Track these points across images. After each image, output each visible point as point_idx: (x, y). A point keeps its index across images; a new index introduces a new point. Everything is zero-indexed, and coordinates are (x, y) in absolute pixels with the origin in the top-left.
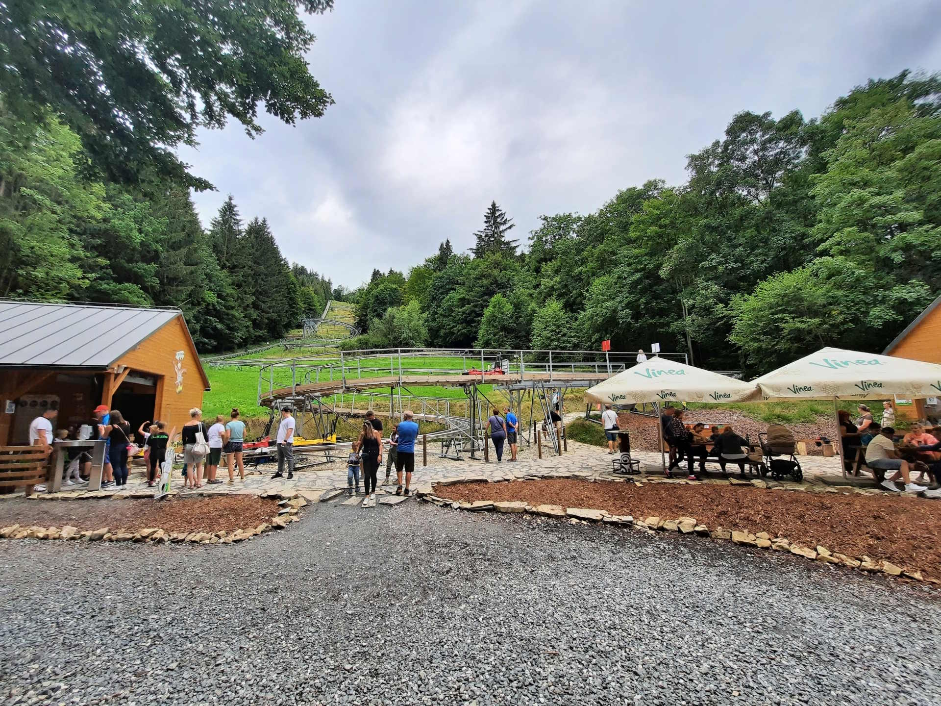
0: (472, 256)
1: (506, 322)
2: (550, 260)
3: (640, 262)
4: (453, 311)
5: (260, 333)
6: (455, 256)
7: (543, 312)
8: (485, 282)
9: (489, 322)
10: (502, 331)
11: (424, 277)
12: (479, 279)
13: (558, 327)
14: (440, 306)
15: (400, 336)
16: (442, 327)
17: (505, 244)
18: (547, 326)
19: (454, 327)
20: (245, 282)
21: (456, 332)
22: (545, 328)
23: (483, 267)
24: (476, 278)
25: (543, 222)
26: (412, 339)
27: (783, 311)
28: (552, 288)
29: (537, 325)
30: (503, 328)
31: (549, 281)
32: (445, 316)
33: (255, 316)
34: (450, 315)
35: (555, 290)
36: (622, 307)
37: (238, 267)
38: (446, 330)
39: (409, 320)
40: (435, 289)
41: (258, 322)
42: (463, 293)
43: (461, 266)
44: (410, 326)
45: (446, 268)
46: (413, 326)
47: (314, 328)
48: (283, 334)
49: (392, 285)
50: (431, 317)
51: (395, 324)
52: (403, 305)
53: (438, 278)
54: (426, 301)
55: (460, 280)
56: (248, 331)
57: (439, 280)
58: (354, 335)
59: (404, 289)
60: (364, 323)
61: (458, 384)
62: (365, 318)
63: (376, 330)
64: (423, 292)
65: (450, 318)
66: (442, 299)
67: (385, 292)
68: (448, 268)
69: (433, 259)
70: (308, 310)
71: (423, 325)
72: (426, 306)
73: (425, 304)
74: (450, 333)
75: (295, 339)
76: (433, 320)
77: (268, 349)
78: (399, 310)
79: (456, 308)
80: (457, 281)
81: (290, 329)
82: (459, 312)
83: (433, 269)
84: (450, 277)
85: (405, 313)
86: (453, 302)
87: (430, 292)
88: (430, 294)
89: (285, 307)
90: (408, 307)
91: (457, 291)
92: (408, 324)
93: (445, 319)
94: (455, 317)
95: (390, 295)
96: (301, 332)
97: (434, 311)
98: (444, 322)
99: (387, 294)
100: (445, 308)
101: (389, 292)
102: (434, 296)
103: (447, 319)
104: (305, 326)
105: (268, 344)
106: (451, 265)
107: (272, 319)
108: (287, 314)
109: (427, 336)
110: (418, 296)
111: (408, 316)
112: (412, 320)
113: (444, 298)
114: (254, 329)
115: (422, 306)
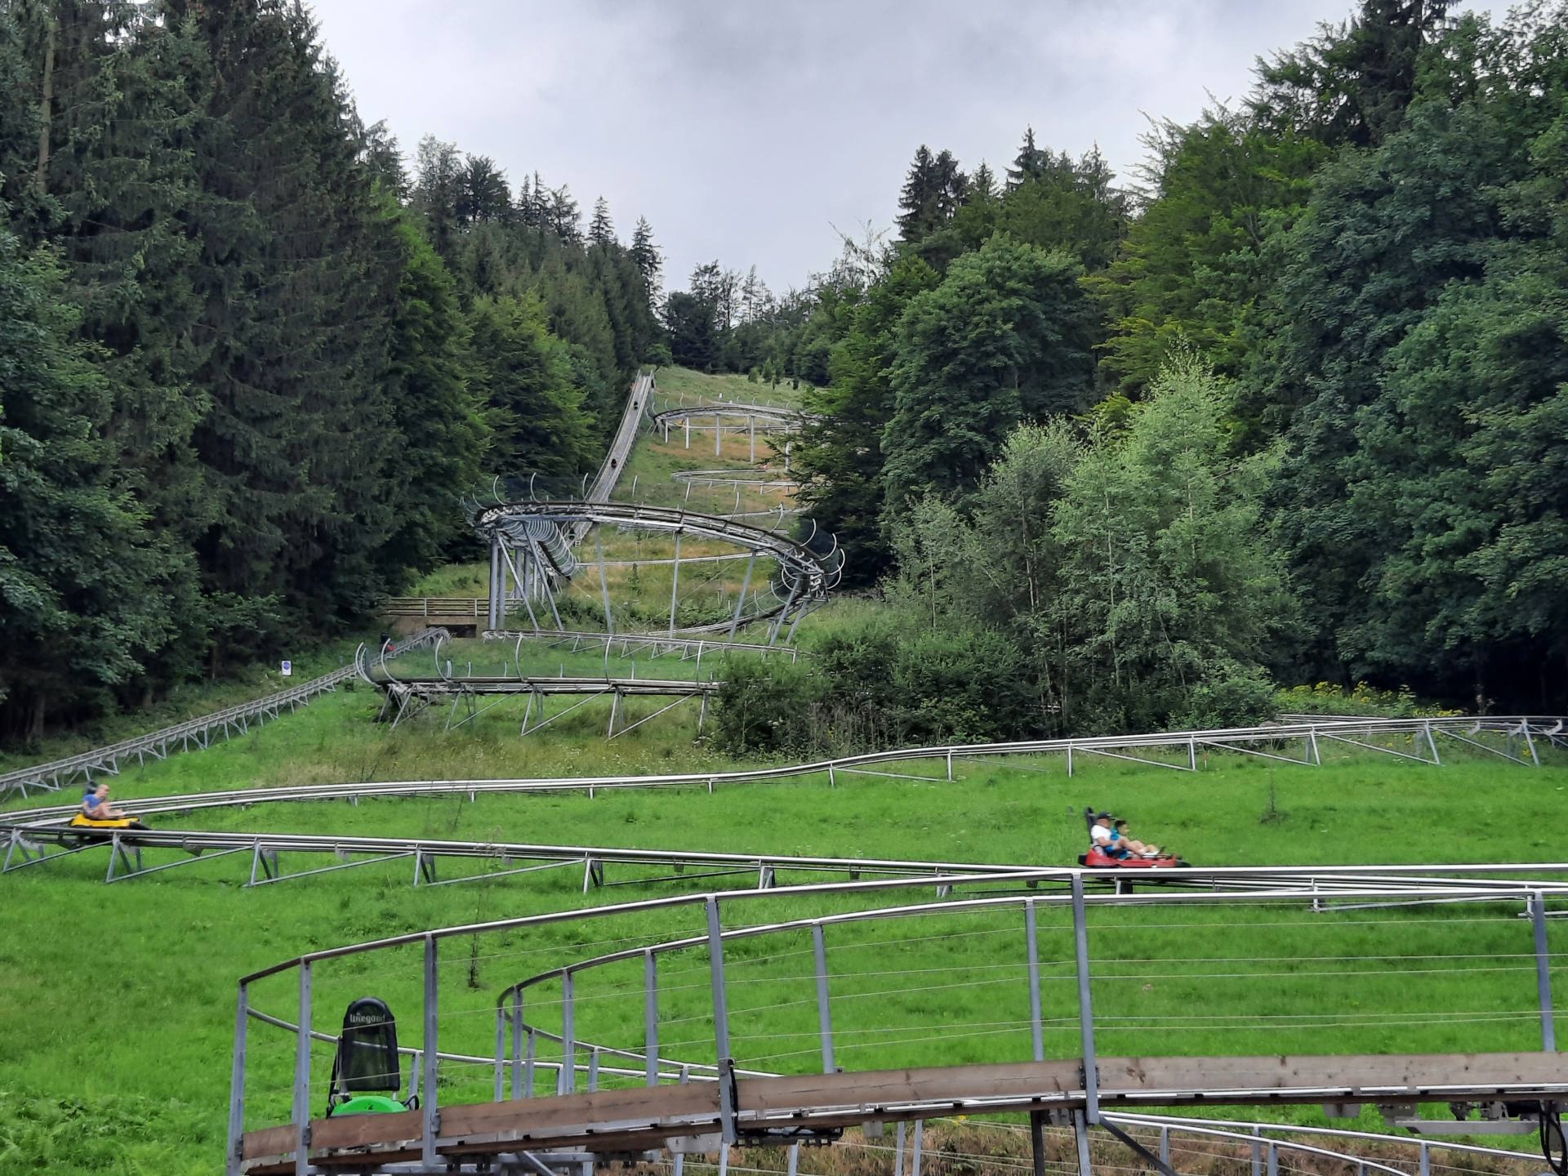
4: (1465, 431)
5: (240, 610)
6: (1470, 27)
11: (1254, 192)
14: (1371, 394)
15: (1102, 616)
19: (1473, 541)
20: (155, 309)
26: (1179, 631)
32: (1397, 461)
33: (213, 511)
34: (1442, 459)
37: (115, 223)
38: (1418, 558)
39: (1158, 501)
40: (1333, 276)
41: (231, 545)
42: (1536, 300)
43: (1518, 103)
44: (1160, 544)
45: (1410, 124)
46: (1186, 545)
47: (551, 560)
48: (372, 606)
49: (1039, 255)
50: (1314, 471)
51: (1061, 535)
52: (1115, 399)
53: (1349, 198)
54: (1273, 361)
55: (1515, 201)
56: (176, 605)
57: (1359, 206)
58: (800, 596)
59: (1124, 280)
60: (860, 518)
61: (1498, 1105)
62: (867, 481)
63: (939, 576)
64: (1245, 295)
65: (1447, 475)
66: (1382, 343)
67: (995, 304)
68: (1422, 120)
69: (1316, 59)
70: (517, 438)
71: (1255, 529)
72: (1271, 400)
73: (1267, 382)
74: (1449, 580)
75: (446, 632)
76: (1324, 494)
77: (285, 709)
78: (1082, 434)
79: (1486, 404)
80: (1493, 210)
81: (414, 570)
82: (1511, 436)
83: (1317, 131)
84: (1438, 186)
85: (1125, 457)
86: (1464, 365)
87: (1294, 294)
88: (1301, 312)
89: (379, 440)
90: (1148, 408)
91: (1489, 282)
92: (1152, 528)
93: (1406, 485)
94: (1481, 471)
95: (1024, 322)
96: (475, 587)
97: (1330, 427)
98: (1404, 503)
99: (1007, 316)
100: (1405, 405)
101: (1016, 302)
102: (1330, 323)
103: (1423, 484)
104: (500, 551)
105: (287, 672)
106: (1444, 101)
107: (306, 522)
108: (394, 482)
109: (1284, 610)
110: (1210, 330)
111: (1146, 477)
112: (1179, 501)
113: (1399, 334)
114: (206, 591)
115: (1244, 397)
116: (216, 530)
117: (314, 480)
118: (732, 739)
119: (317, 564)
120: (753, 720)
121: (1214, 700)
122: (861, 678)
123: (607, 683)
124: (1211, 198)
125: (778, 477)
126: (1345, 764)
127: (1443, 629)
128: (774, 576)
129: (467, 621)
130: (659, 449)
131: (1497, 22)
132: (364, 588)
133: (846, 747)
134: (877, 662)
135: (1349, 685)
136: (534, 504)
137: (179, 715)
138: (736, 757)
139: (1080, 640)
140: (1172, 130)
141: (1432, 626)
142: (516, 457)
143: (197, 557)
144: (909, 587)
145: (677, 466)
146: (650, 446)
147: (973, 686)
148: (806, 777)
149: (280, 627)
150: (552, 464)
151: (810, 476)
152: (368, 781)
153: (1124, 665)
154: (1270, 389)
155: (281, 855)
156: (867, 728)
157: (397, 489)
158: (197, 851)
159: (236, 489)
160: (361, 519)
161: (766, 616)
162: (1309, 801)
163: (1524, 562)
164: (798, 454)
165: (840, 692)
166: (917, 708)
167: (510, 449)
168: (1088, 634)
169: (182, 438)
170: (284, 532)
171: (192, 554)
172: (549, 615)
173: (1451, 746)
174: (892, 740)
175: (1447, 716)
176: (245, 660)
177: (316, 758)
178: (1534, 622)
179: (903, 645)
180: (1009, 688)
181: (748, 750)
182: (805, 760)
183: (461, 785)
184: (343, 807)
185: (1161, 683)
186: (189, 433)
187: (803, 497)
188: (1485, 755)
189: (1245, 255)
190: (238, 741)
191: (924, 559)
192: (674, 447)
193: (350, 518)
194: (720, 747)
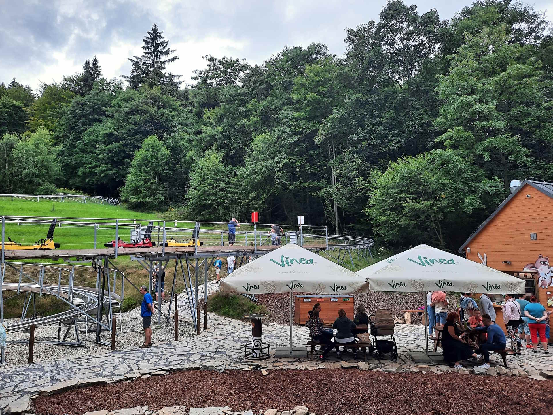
0: (126, 85)
1: (160, 169)
2: (214, 107)
3: (299, 126)
4: (96, 148)
6: (104, 80)
7: (202, 162)
8: (138, 118)
9: (140, 166)
10: (154, 178)
11: (61, 99)
12: (132, 114)
13: (217, 180)
14: (80, 139)
15: (22, 171)
16: (81, 164)
17: (166, 77)
18: (204, 179)
19: (96, 166)
21: (99, 172)
22: (203, 181)
23: (137, 101)
24: (128, 113)
25: (209, 63)
26: (38, 176)
27: (407, 192)
28: (213, 137)
29: (194, 176)
30: (157, 175)
31: (211, 129)
32: (83, 151)
34: (91, 152)
35: (216, 140)
36: (279, 168)
38: (86, 168)
39: (36, 152)
40: (74, 117)
42: (110, 128)
43: (111, 95)
44: (35, 160)
45: (91, 94)
46: (41, 161)
49: (14, 102)
50: (68, 151)
51: (14, 155)
52: (28, 132)
53: (79, 104)
54: (62, 130)
55: (108, 111)
57: (80, 106)
59: (32, 110)
61: (85, 258)
64: (57, 118)
65: (92, 155)
66: (83, 131)
67: (3, 109)
68: (93, 94)
69: (75, 79)
71: (55, 160)
72: (61, 137)
73: (60, 134)
74: (91, 173)
76: (69, 155)
78: (20, 137)
79: (100, 144)
80: (105, 111)
82: (104, 150)
83: (74, 91)
84: (95, 106)
85: (29, 143)
86: (97, 137)
87: (67, 119)
88: (68, 122)
90: (35, 135)
91: (103, 124)
92: (33, 157)
93: (85, 156)
94: (98, 155)
95: (10, 114)
97: (71, 144)
98: (84, 159)
99: (6, 112)
100: (86, 142)
101: (8, 110)
102: (73, 125)
103: (88, 156)
106: (98, 91)
109: (59, 175)
110: (49, 123)
111: (33, 147)
112: (40, 153)
113: (86, 130)
115: (55, 136)
121: (44, 190)
124: (52, 99)
126: (69, 202)
127: (89, 181)
131: (108, 80)
135: (71, 189)
139: (16, 176)
140: (45, 85)
141: (87, 180)
153: (25, 182)
154: (60, 135)
162: (61, 208)
163: (104, 171)
168: (18, 175)
173: (89, 201)
175: (88, 195)
178: (105, 181)
185: (33, 186)
188: (94, 202)
189: (58, 110)
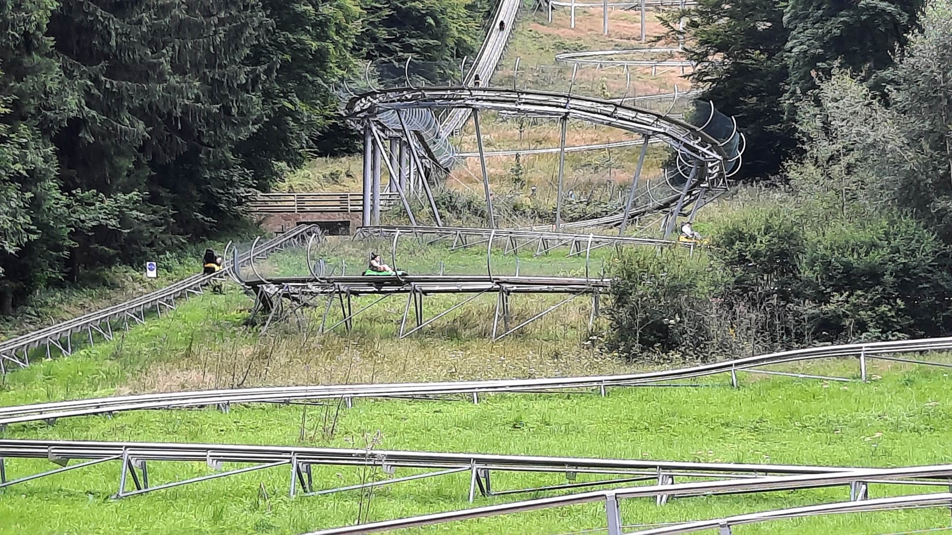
5: (102, 209)
33: (72, 104)
41: (92, 140)
47: (428, 151)
48: (240, 203)
56: (35, 205)
58: (697, 185)
60: (761, 100)
62: (768, 59)
63: (851, 159)
70: (389, 22)
75: (318, 230)
77: (151, 312)
81: (283, 164)
89: (246, 25)
96: (347, 181)
104: (374, 142)
105: (152, 274)
107: (170, 114)
108: (260, 69)
114: (66, 189)
116: (77, 124)
117: (178, 69)
118: (625, 339)
119: (181, 160)
120: (647, 319)
122: (765, 271)
123: (490, 280)
125: (671, 56)
128: (669, 165)
129: (339, 218)
130: (543, 29)
132: (232, 183)
133: (749, 346)
134: (783, 254)
136: (409, 90)
137: (40, 320)
138: (630, 358)
142: (389, 41)
143: (56, 152)
144: (817, 173)
145: (560, 47)
146: (533, 26)
147: (888, 278)
148: (706, 379)
149: (143, 227)
150: (428, 48)
151: (706, 54)
152: (239, 386)
155: (150, 464)
156: (771, 325)
157: (263, 77)
158: (63, 460)
159: (96, 80)
160: (226, 110)
161: (659, 208)
164: (693, 31)
165: (742, 288)
166: (827, 302)
167: (382, 33)
169: (38, 27)
170: (147, 125)
171: (50, 150)
172: (427, 210)
174: (800, 338)
176: (109, 262)
177: (184, 363)
179: (810, 234)
180: (927, 280)
181: (643, 350)
182: (704, 360)
183: (337, 390)
184: (214, 415)
186: (45, 21)
187: (699, 77)
190: (104, 346)
191: (832, 140)
192: (559, 27)
193: (215, 109)
194: (612, 347)
